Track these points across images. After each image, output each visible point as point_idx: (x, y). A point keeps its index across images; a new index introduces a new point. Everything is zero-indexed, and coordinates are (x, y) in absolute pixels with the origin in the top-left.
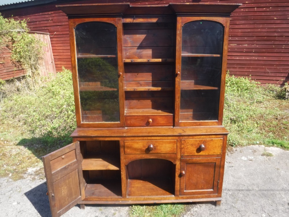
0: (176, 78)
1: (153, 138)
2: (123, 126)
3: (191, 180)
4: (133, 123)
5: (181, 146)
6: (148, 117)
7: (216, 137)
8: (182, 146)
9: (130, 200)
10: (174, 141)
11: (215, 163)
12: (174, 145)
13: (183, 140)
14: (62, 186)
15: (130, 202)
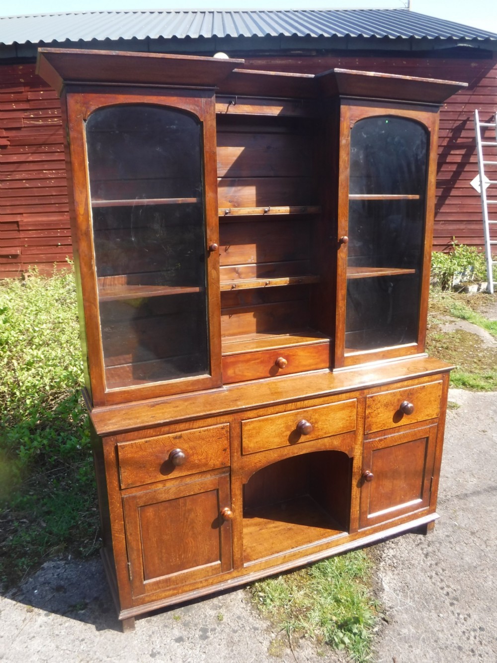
0: (338, 251)
1: (307, 403)
3: (381, 488)
4: (240, 373)
5: (365, 412)
6: (275, 354)
7: (430, 379)
8: (367, 412)
9: (252, 571)
10: (353, 402)
11: (428, 438)
12: (351, 412)
13: (369, 398)
15: (253, 576)
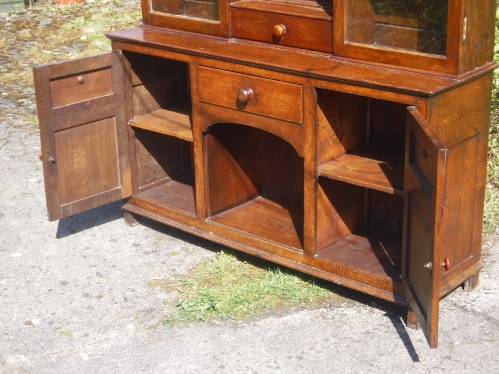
1: (253, 70)
2: (226, 33)
4: (247, 30)
6: (278, 18)
9: (212, 231)
10: (298, 88)
14: (75, 147)
15: (210, 236)
